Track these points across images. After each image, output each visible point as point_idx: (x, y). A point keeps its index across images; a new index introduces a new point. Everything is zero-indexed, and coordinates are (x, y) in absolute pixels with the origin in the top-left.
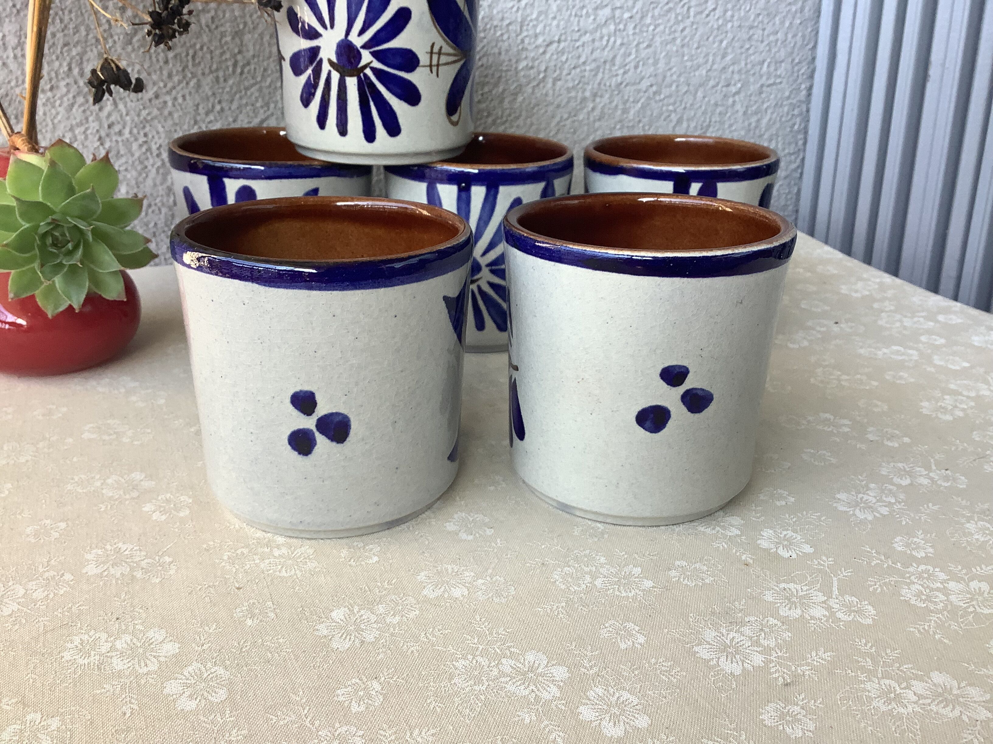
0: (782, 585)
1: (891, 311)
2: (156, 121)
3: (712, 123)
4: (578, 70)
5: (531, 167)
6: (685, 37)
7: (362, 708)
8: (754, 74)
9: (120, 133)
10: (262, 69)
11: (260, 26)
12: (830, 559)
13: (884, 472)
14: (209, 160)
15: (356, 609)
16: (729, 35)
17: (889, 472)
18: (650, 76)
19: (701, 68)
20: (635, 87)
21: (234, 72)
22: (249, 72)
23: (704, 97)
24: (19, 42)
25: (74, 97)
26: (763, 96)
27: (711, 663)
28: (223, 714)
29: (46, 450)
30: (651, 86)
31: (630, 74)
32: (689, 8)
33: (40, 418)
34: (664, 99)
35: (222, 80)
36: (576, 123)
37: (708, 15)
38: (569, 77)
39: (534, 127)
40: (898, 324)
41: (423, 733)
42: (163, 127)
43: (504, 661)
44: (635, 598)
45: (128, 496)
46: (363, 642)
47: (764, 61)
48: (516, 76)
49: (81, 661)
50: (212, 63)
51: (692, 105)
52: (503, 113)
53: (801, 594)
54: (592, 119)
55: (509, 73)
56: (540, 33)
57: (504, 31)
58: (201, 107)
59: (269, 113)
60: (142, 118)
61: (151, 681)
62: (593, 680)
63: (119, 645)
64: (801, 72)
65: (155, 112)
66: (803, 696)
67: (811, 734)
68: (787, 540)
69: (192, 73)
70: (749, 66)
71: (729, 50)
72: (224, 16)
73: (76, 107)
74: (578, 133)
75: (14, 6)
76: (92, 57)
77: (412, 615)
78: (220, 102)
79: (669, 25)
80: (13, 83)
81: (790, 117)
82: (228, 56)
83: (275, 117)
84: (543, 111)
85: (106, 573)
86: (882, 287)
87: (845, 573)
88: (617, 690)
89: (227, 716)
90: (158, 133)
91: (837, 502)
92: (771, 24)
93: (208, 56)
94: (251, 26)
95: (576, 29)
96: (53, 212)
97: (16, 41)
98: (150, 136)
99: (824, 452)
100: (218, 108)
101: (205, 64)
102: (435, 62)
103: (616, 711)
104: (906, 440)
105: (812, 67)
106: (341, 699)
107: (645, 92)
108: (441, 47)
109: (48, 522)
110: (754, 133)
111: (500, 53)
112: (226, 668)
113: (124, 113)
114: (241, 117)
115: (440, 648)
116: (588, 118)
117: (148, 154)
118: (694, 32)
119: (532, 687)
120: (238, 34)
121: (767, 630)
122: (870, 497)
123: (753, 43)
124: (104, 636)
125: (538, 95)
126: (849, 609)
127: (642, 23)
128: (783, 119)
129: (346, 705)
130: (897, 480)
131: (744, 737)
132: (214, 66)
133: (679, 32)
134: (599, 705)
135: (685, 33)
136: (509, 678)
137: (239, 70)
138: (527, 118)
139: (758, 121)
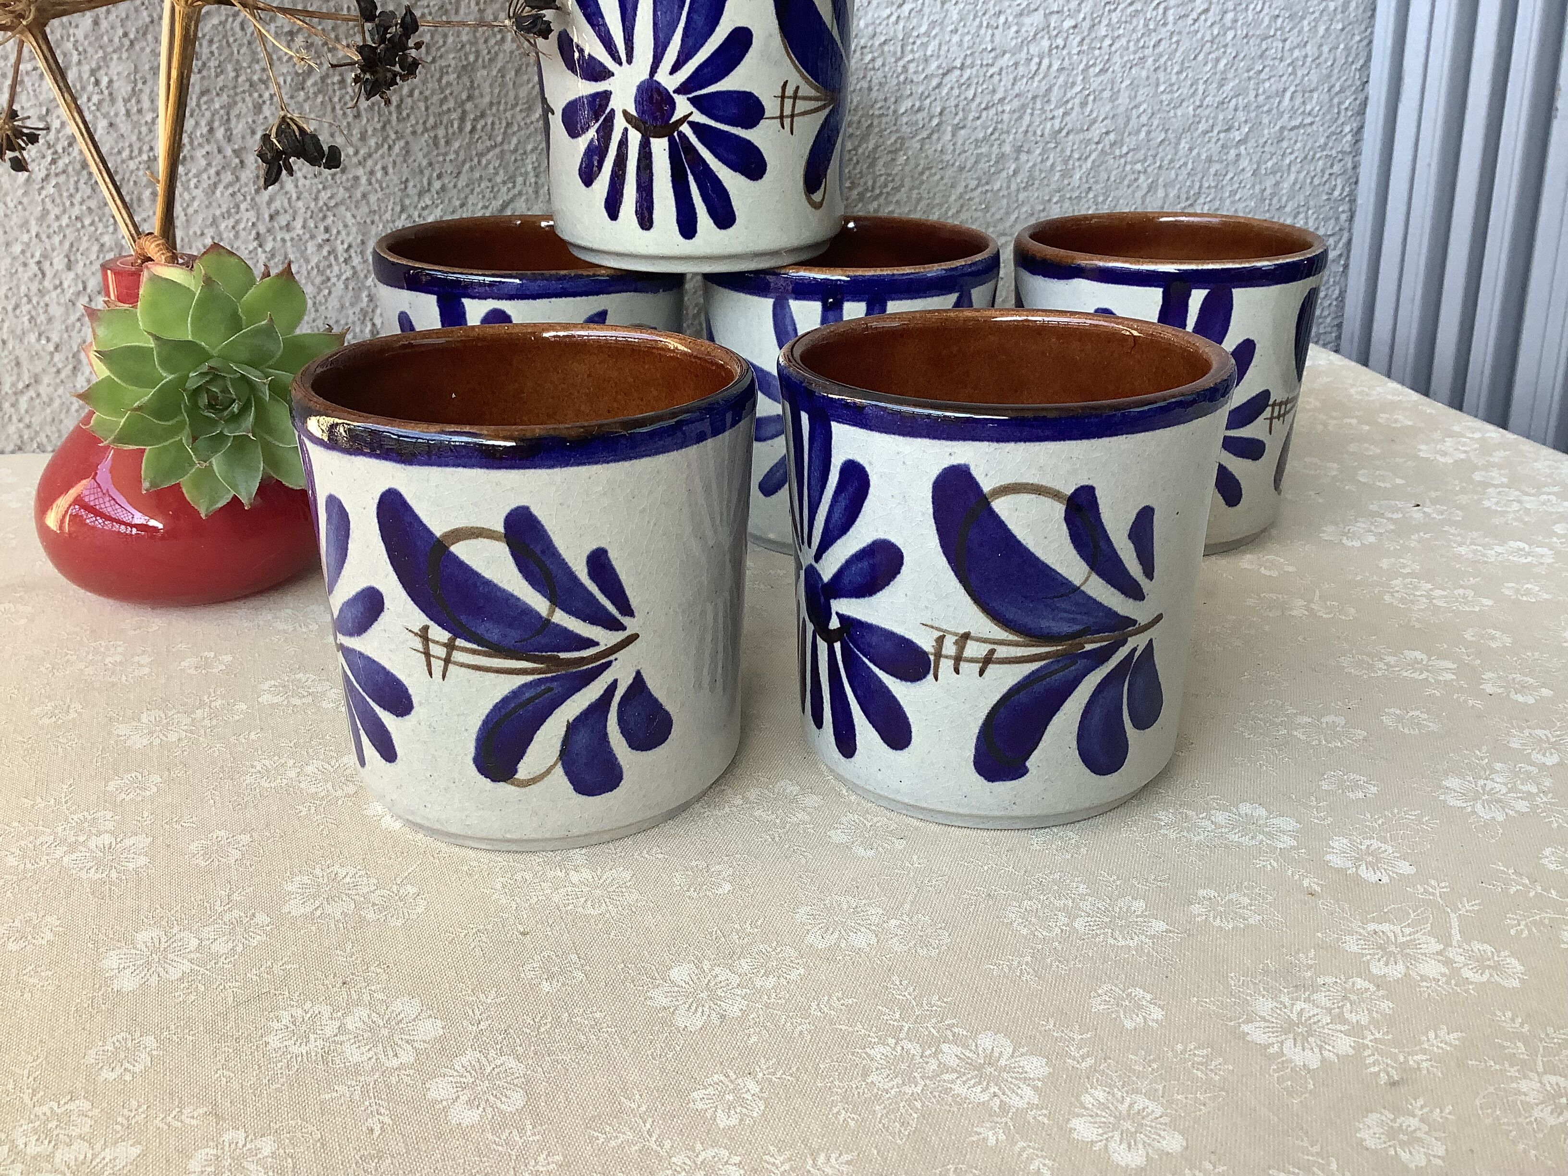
0: (1372, 927)
1: (1502, 485)
2: (343, 208)
3: (1203, 190)
4: (992, 111)
5: (934, 270)
6: (1161, 55)
7: (734, 1121)
8: (1269, 111)
9: (288, 227)
10: (504, 124)
11: (501, 56)
12: (1443, 884)
13: (1515, 744)
14: (438, 271)
15: (706, 965)
16: (1229, 51)
17: (1523, 744)
18: (1106, 118)
19: (1185, 104)
20: (1081, 136)
21: (461, 129)
22: (484, 127)
23: (1191, 149)
24: (133, 90)
25: (218, 173)
26: (1285, 144)
27: (1271, 1050)
28: (522, 1131)
29: (207, 722)
30: (1107, 133)
31: (1074, 114)
32: (1166, 9)
33: (192, 671)
34: (1127, 153)
35: (442, 142)
36: (989, 194)
37: (1195, 21)
38: (979, 122)
39: (923, 203)
40: (1515, 506)
41: (833, 1160)
42: (354, 216)
43: (945, 1047)
44: (1140, 949)
45: (340, 793)
46: (723, 1017)
47: (1285, 90)
48: (895, 125)
49: (295, 1050)
50: (428, 115)
51: (1172, 161)
52: (874, 182)
53: (1401, 939)
54: (1013, 187)
55: (884, 120)
56: (932, 56)
57: (876, 54)
58: (411, 184)
59: (516, 191)
60: (321, 203)
61: (406, 1079)
62: (1088, 1078)
63: (351, 1023)
64: (1343, 107)
65: (342, 193)
66: (1421, 1102)
67: (1440, 1162)
68: (1372, 854)
69: (396, 133)
70: (1261, 98)
71: (1230, 75)
72: (445, 43)
73: (221, 188)
74: (993, 210)
75: (126, 35)
76: (244, 111)
77: (794, 975)
78: (439, 177)
79: (1134, 36)
80: (125, 154)
81: (1326, 176)
82: (451, 104)
83: (524, 198)
84: (937, 177)
85: (318, 913)
86: (1485, 448)
87: (1468, 907)
88: (1127, 1093)
89: (529, 1133)
90: (346, 226)
91: (1444, 793)
92: (1296, 30)
93: (422, 105)
94: (487, 58)
95: (989, 49)
96: (209, 357)
97: (129, 89)
98: (334, 231)
99: (1418, 713)
100: (437, 185)
101: (416, 117)
102: (787, 111)
103: (1127, 1125)
104: (1546, 692)
105: (1361, 97)
106: (700, 1106)
107: (1097, 143)
108: (798, 88)
109: (222, 833)
110: (1270, 205)
111: (870, 89)
112: (518, 1058)
113: (294, 196)
114: (472, 199)
115: (844, 1027)
116: (1009, 187)
117: (332, 258)
118: (1174, 46)
119: (994, 1089)
120: (466, 69)
121: (1353, 997)
122: (1498, 784)
123: (1269, 62)
124: (326, 1010)
125: (930, 152)
126: (1481, 964)
127: (1093, 35)
128: (1316, 181)
129: (708, 1115)
130: (1536, 757)
131: (1334, 1166)
132: (431, 121)
133: (1151, 49)
134: (1101, 1116)
135: (1161, 49)
136: (956, 1075)
137: (468, 127)
138: (912, 189)
139: (1277, 184)
